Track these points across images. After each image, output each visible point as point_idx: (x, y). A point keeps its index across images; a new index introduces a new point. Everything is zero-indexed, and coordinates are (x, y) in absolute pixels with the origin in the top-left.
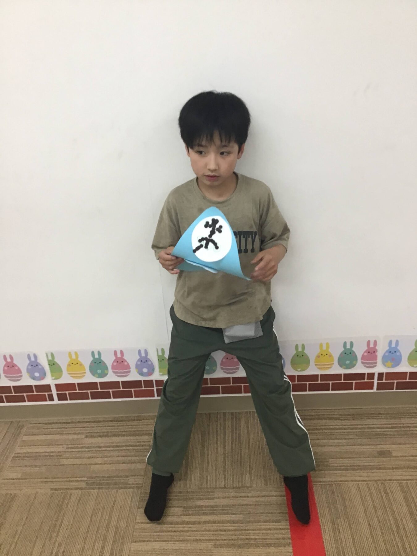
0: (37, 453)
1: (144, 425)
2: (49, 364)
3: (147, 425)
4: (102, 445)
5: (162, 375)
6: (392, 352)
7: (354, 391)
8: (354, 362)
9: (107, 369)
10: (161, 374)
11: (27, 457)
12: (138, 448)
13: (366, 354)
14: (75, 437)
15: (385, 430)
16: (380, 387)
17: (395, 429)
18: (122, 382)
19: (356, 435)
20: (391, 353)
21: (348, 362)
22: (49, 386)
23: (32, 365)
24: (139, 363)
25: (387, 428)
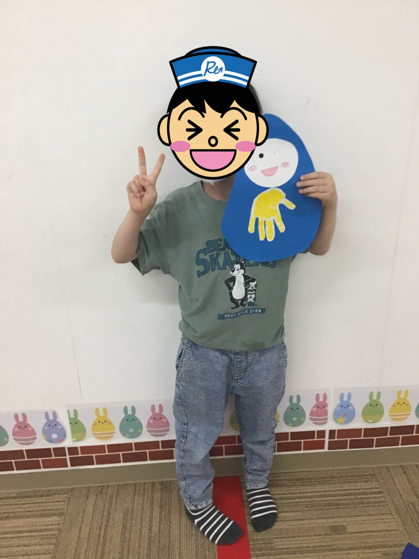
1: (55, 502)
3: (58, 502)
5: (75, 441)
6: (344, 407)
7: (302, 452)
8: (302, 419)
9: (7, 436)
10: (75, 439)
12: (45, 533)
13: (315, 409)
15: (338, 498)
16: (332, 446)
17: (350, 497)
18: (27, 451)
19: (306, 506)
21: (295, 419)
24: (46, 428)
25: (340, 495)
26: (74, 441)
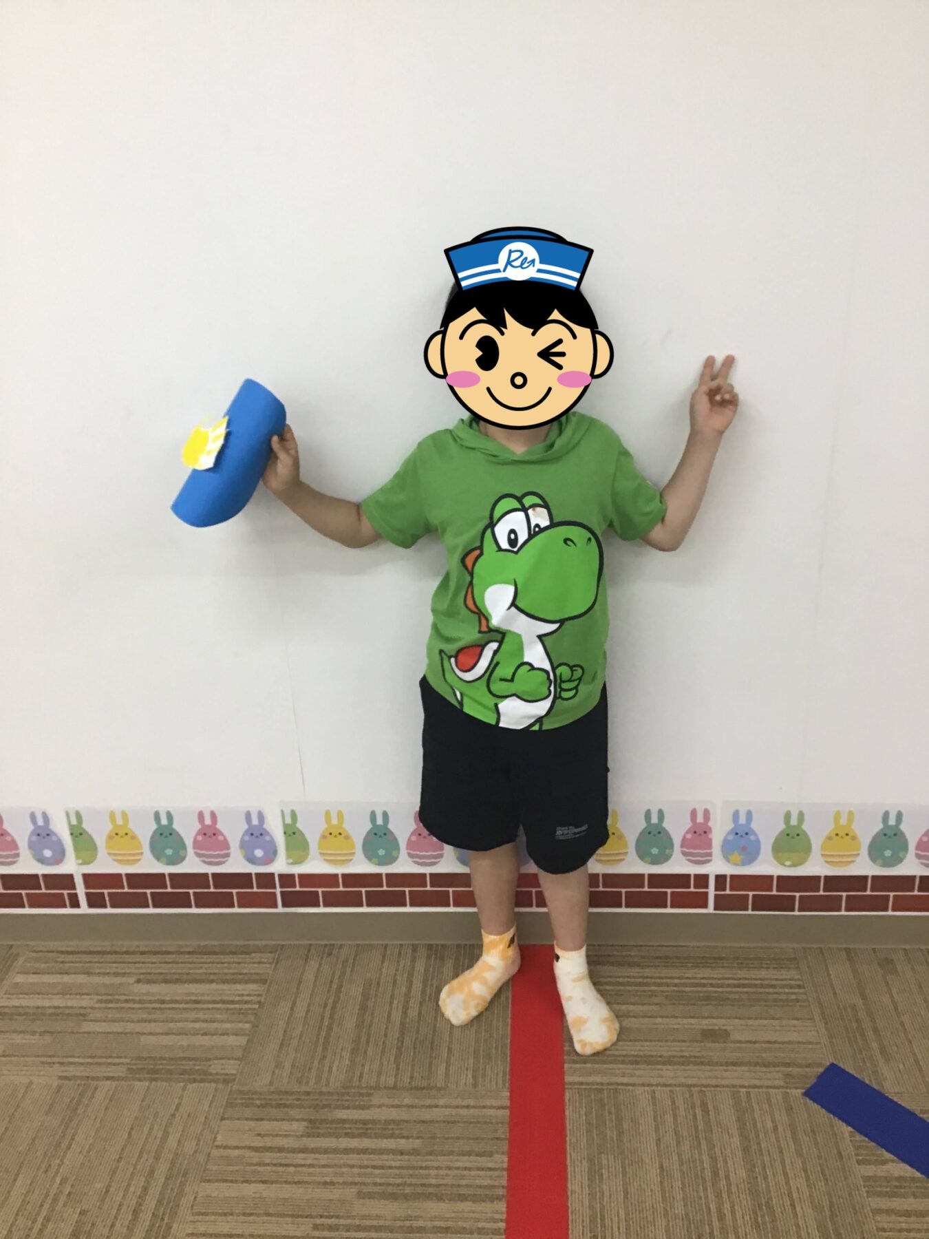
0: (38, 1007)
1: (254, 963)
2: (72, 834)
3: (259, 963)
4: (168, 998)
5: (292, 864)
6: (739, 834)
7: (669, 910)
8: (668, 852)
9: (184, 847)
10: (291, 861)
11: (20, 1014)
12: (237, 1006)
13: (689, 836)
14: (118, 980)
15: (725, 989)
16: (721, 903)
17: (745, 990)
18: (214, 875)
19: (666, 997)
20: (738, 836)
21: (655, 851)
22: (70, 877)
23: (39, 835)
24: (247, 838)
25: (729, 986)
26: (288, 864)
